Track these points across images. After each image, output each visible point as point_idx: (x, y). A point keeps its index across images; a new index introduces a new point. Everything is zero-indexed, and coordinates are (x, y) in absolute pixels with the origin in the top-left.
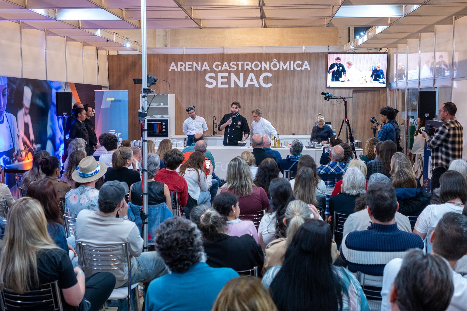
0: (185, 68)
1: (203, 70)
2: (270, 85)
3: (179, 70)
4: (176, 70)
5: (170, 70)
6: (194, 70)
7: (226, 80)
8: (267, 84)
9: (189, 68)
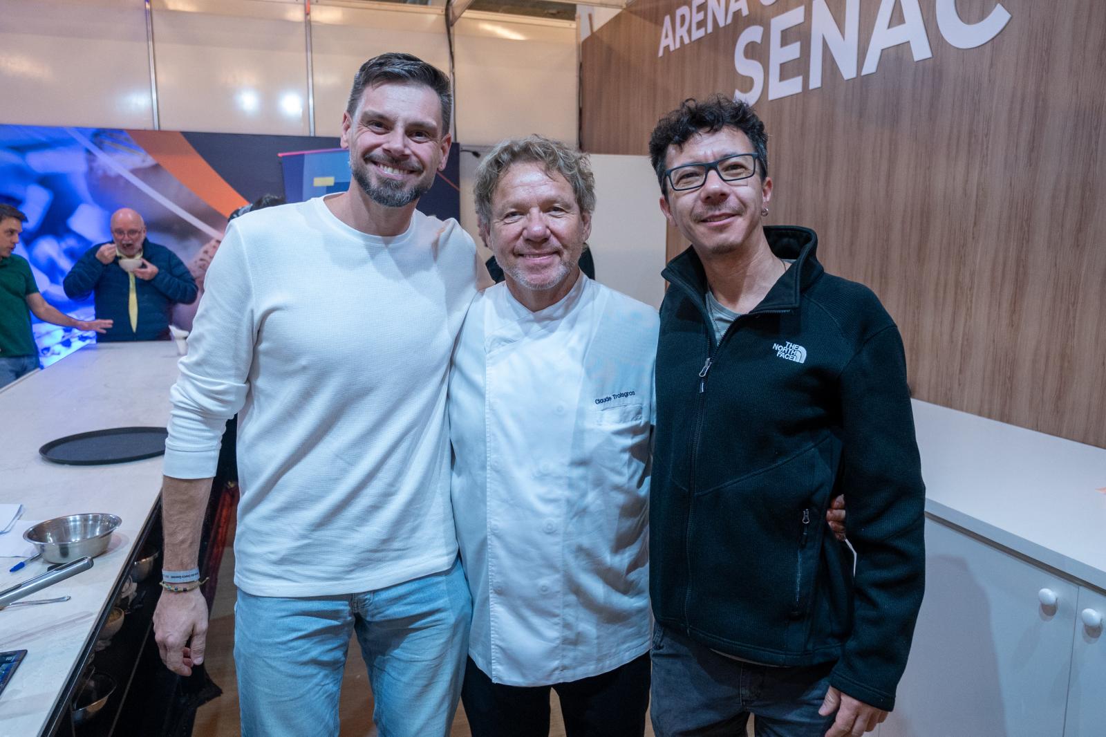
0: (689, 31)
1: (729, 21)
2: (999, 18)
3: (678, 46)
4: (672, 48)
5: (661, 53)
6: (710, 29)
7: (793, 51)
8: (982, 16)
9: (701, 24)
